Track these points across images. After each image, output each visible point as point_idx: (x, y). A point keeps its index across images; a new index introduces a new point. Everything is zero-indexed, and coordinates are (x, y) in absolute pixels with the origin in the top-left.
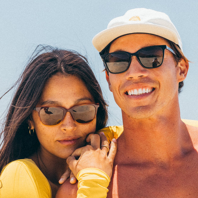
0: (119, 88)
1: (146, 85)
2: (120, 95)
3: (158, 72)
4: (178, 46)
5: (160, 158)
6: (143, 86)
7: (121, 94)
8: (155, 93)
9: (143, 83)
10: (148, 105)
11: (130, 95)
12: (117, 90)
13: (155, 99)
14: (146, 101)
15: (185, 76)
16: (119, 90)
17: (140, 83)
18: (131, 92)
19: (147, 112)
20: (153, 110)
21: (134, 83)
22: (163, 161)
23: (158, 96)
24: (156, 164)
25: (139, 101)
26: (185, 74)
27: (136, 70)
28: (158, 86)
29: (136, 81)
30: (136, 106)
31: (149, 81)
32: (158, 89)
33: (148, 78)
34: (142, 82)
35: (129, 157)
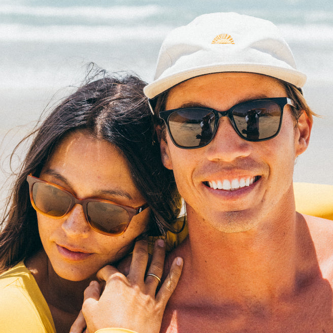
0: (192, 174)
1: (246, 172)
2: (194, 185)
3: (269, 148)
4: (300, 90)
5: (255, 296)
6: (241, 175)
7: (196, 185)
8: (260, 185)
9: (242, 169)
10: (249, 209)
11: (215, 188)
12: (189, 177)
13: (260, 197)
14: (246, 201)
15: (307, 141)
16: (192, 177)
17: (236, 170)
18: (217, 184)
19: (247, 223)
20: (257, 218)
21: (224, 168)
22: (260, 300)
23: (266, 191)
24: (247, 308)
25: (234, 202)
26: (307, 138)
27: (230, 147)
28: (266, 174)
29: (229, 166)
30: (227, 210)
31: (252, 165)
32: (267, 178)
33: (250, 158)
34: (240, 168)
35: (196, 292)
